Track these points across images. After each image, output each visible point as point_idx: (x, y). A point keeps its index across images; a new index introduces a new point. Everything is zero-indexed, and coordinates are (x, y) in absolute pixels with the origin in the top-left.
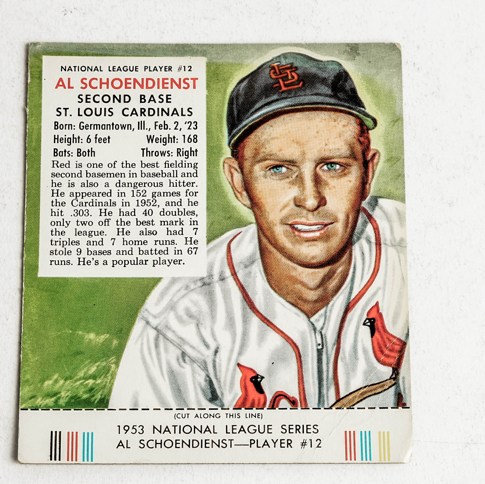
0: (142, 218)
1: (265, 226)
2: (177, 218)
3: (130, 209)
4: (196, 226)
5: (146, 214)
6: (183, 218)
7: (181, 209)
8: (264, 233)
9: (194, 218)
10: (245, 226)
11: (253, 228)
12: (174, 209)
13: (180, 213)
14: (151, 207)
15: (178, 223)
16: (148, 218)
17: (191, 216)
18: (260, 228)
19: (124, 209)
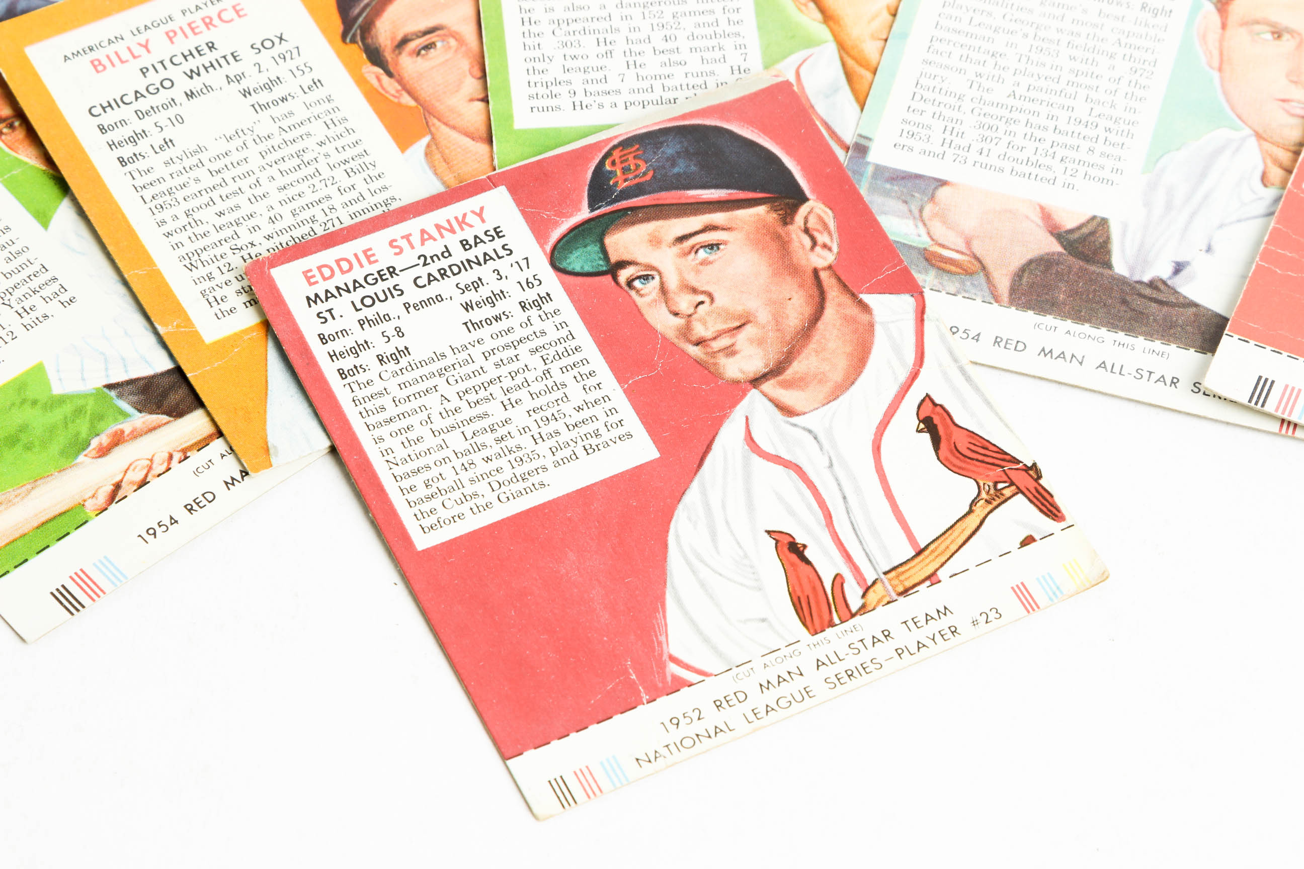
0: (661, 45)
1: (849, 43)
2: (714, 42)
3: (642, 35)
4: (743, 51)
5: (666, 40)
6: (723, 41)
7: (719, 30)
8: (848, 53)
9: (739, 41)
10: (819, 45)
11: (831, 48)
12: (709, 31)
13: (718, 36)
14: (673, 31)
15: (717, 49)
16: (670, 45)
17: (735, 39)
18: (842, 47)
19: (633, 36)
